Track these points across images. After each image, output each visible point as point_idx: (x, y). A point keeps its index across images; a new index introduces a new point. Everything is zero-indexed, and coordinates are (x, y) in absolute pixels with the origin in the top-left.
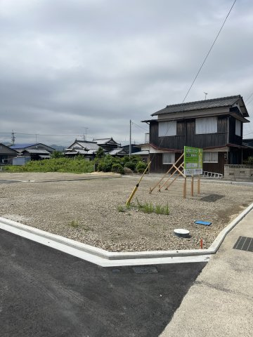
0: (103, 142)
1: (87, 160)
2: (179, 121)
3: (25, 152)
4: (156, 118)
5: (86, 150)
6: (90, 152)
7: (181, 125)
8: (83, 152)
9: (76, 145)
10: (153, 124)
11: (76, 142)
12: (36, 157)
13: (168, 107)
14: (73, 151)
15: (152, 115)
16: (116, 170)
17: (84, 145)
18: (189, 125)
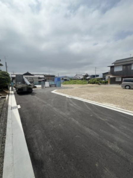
0: (84, 75)
1: (80, 80)
2: (123, 65)
3: (63, 79)
4: (113, 65)
5: (79, 77)
6: (81, 78)
7: (124, 67)
8: (79, 78)
9: (77, 76)
10: (112, 67)
11: (76, 75)
12: (66, 80)
13: (117, 61)
14: (76, 78)
15: (112, 64)
16: (97, 83)
17: (79, 76)
18: (128, 67)
